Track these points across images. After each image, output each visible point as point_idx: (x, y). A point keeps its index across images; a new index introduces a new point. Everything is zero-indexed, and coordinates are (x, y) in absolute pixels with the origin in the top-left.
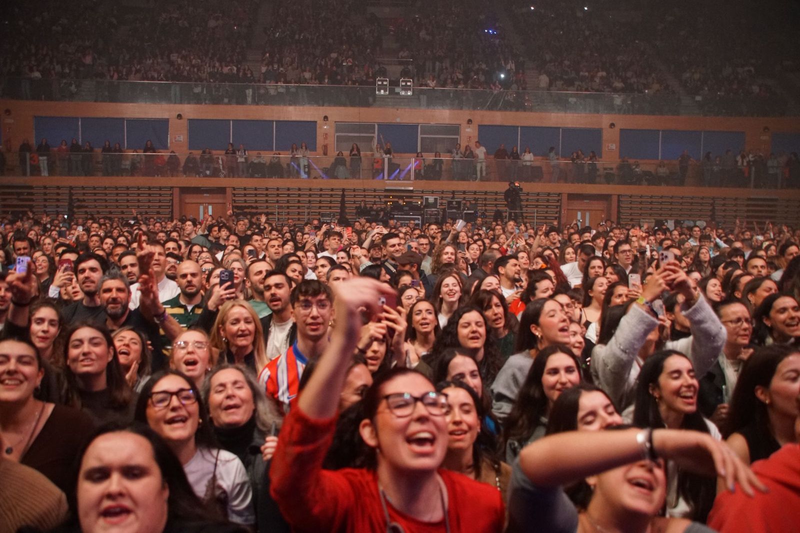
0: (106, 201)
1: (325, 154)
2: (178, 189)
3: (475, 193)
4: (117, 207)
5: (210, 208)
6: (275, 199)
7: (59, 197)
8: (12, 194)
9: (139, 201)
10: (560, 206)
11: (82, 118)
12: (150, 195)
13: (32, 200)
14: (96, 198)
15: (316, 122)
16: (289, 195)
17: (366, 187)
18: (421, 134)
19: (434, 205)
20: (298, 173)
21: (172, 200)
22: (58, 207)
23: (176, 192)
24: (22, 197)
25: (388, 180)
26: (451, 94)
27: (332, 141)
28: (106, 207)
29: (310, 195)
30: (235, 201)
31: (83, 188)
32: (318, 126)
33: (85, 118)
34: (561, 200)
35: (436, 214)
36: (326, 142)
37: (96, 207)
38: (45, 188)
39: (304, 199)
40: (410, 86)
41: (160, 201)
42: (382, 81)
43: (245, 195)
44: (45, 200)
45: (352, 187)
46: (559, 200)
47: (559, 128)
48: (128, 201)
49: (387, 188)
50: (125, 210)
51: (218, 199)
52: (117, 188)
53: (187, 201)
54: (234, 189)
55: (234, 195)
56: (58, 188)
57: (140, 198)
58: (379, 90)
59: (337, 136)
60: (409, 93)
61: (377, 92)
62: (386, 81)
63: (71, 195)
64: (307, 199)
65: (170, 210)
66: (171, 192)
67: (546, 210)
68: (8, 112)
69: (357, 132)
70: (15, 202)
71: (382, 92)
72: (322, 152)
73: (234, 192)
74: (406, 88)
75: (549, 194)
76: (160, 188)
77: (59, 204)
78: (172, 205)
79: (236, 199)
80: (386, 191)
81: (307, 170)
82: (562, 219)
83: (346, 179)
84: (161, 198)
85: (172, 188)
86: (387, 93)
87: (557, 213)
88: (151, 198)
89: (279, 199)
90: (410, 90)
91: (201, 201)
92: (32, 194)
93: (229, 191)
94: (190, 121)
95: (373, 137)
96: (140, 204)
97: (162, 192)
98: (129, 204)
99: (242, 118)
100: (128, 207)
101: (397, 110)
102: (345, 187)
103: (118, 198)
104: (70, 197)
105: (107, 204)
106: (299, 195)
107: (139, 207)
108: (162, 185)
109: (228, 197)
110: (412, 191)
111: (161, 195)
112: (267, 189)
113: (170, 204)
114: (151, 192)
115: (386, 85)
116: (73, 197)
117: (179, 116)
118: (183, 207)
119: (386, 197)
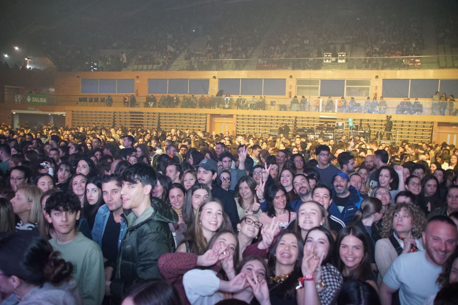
0: (175, 120)
1: (290, 97)
2: (210, 115)
3: (375, 121)
4: (180, 123)
6: (258, 121)
7: (154, 118)
9: (190, 121)
10: (432, 130)
11: (169, 79)
12: (196, 118)
13: (142, 119)
14: (171, 118)
15: (286, 79)
16: (266, 120)
17: (309, 116)
18: (346, 85)
19: (342, 127)
21: (206, 120)
22: (153, 122)
23: (208, 116)
24: (138, 117)
25: (322, 111)
26: (367, 61)
27: (294, 90)
28: (175, 123)
29: (277, 120)
31: (165, 114)
32: (287, 81)
33: (170, 79)
34: (433, 126)
35: (341, 132)
36: (291, 90)
37: (170, 123)
38: (148, 113)
39: (274, 122)
40: (344, 57)
41: (200, 121)
42: (328, 55)
43: (243, 119)
44: (148, 119)
45: (301, 116)
46: (431, 126)
47: (439, 79)
48: (185, 120)
49: (321, 117)
50: (183, 125)
51: (230, 120)
52: (180, 114)
53: (215, 121)
54: (237, 116)
55: (237, 119)
56: (154, 113)
57: (191, 119)
58: (326, 60)
59: (298, 87)
61: (324, 61)
62: (330, 54)
64: (276, 122)
65: (205, 126)
66: (206, 116)
67: (422, 132)
68: (138, 77)
69: (309, 85)
71: (327, 61)
72: (288, 96)
73: (237, 117)
74: (342, 58)
75: (424, 123)
76: (201, 115)
78: (206, 123)
79: (238, 121)
82: (433, 138)
83: (297, 111)
84: (201, 120)
85: (207, 114)
86: (330, 61)
87: (429, 134)
88: (196, 119)
89: (261, 121)
90: (344, 59)
91: (222, 122)
92: (142, 116)
93: (235, 117)
94: (220, 80)
95: (318, 87)
96: (191, 122)
97: (201, 116)
98: (185, 122)
99: (246, 78)
100: (185, 124)
101: (332, 71)
102: (297, 116)
103: (181, 119)
104: (159, 118)
105: (175, 122)
106: (272, 120)
107: (190, 124)
108: (202, 113)
109: (234, 120)
110: (335, 119)
111: (201, 118)
112: (254, 116)
113: (205, 123)
114: (196, 116)
115: (330, 57)
116: (160, 118)
117: (214, 77)
118: (213, 124)
119: (320, 122)
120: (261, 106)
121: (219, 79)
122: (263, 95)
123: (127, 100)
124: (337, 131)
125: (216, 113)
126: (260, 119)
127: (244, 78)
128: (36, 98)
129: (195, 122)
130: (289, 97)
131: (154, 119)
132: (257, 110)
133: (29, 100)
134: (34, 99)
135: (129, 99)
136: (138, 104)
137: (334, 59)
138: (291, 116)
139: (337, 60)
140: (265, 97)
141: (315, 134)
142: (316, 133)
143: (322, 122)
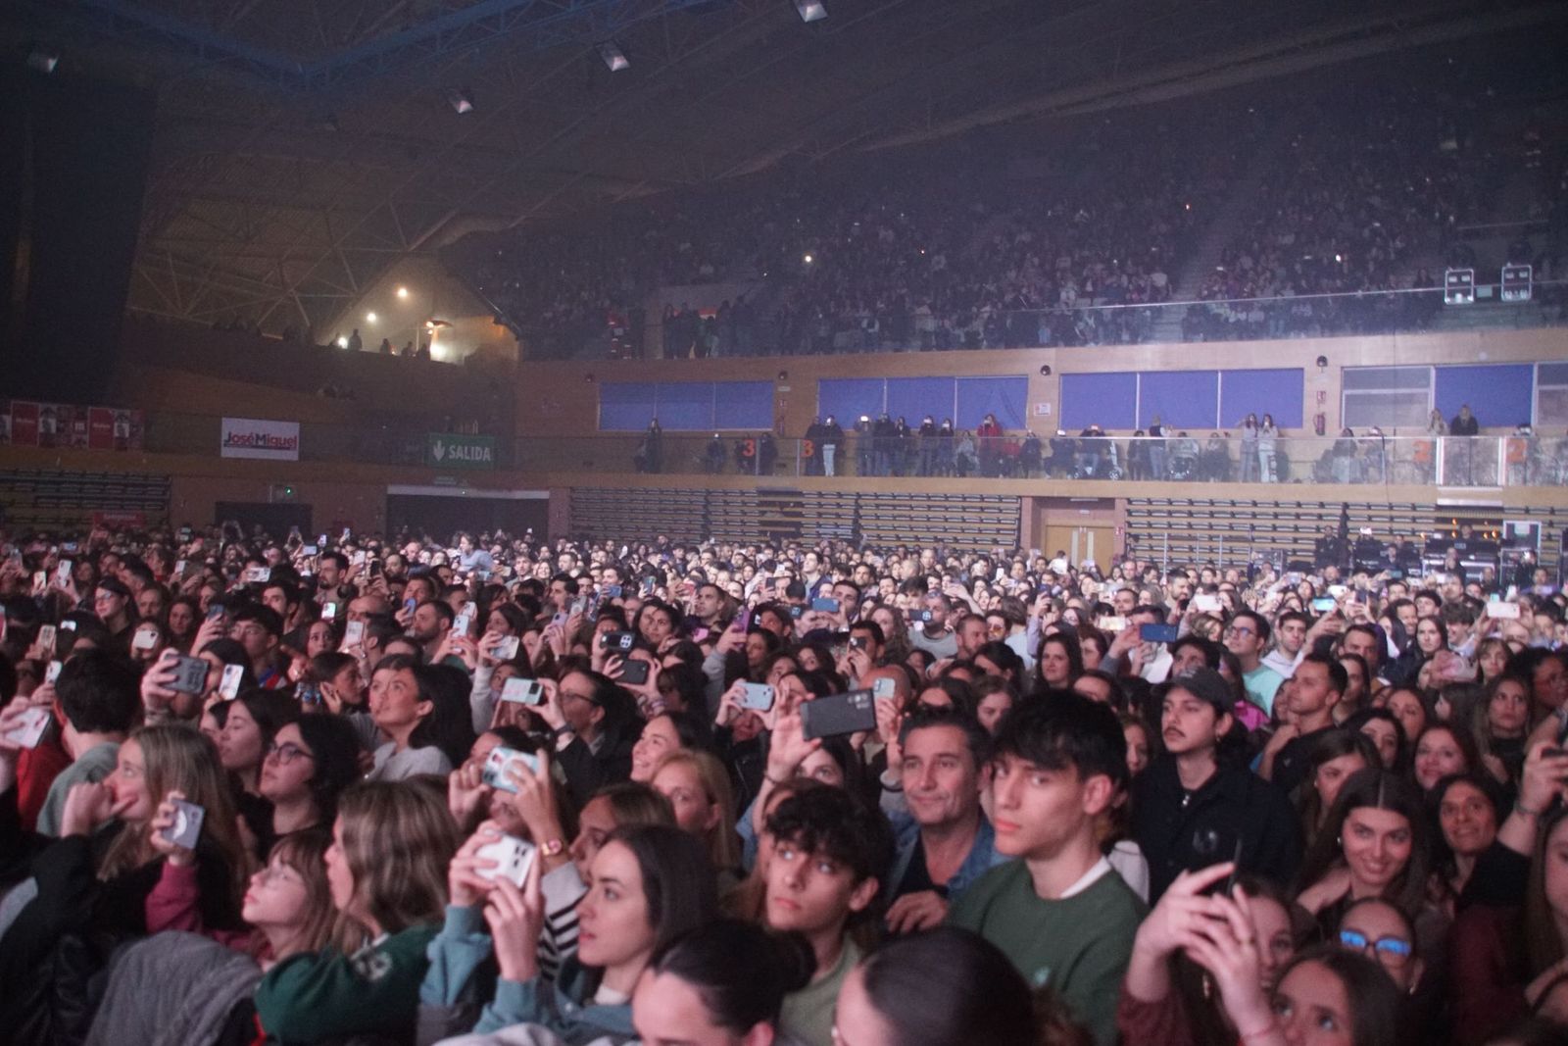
0: (911, 519)
1: (1321, 431)
2: (1030, 500)
4: (929, 529)
5: (1091, 535)
6: (1206, 522)
7: (840, 511)
8: (772, 504)
9: (964, 521)
11: (887, 380)
12: (982, 510)
13: (800, 515)
14: (896, 513)
15: (1302, 369)
16: (1233, 515)
17: (1394, 500)
18: (1541, 381)
19: (1530, 540)
20: (1257, 469)
21: (1020, 519)
22: (838, 526)
23: (1028, 504)
24: (787, 509)
25: (1447, 484)
27: (1333, 409)
28: (912, 529)
29: (1276, 516)
30: (1130, 525)
31: (877, 496)
32: (1306, 376)
36: (1323, 408)
37: (895, 529)
38: (820, 495)
39: (1263, 522)
40: (1527, 279)
41: (999, 521)
42: (1459, 275)
43: (1150, 513)
44: (820, 515)
45: (1363, 499)
48: (946, 520)
49: (1442, 502)
50: (939, 536)
51: (1103, 518)
52: (929, 498)
53: (1051, 521)
54: (1130, 501)
55: (1130, 513)
56: (840, 495)
57: (966, 516)
58: (1452, 294)
59: (1348, 397)
60: (1524, 296)
61: (1447, 300)
62: (1469, 274)
63: (858, 507)
64: (1270, 523)
65: (1015, 537)
66: (1018, 506)
68: (784, 373)
69: (1390, 387)
70: (778, 518)
71: (1459, 298)
72: (1314, 429)
73: (1129, 507)
74: (1516, 285)
76: (1000, 499)
77: (840, 522)
78: (1019, 529)
79: (1132, 520)
80: (1440, 508)
81: (1274, 464)
83: (1353, 481)
84: (1001, 516)
85: (1020, 497)
86: (1471, 299)
88: (983, 516)
89: (1213, 521)
90: (1526, 288)
91: (1074, 523)
92: (801, 505)
93: (1120, 505)
94: (1067, 377)
95: (1426, 395)
96: (964, 525)
97: (1002, 506)
98: (947, 525)
99: (1158, 367)
100: (946, 530)
101: (1482, 335)
102: (1350, 500)
103: (931, 514)
104: (856, 511)
105: (913, 524)
106: (1254, 515)
107: (963, 530)
108: (1003, 493)
109: (1116, 518)
110: (1500, 509)
111: (1001, 511)
112: (1191, 503)
113: (1015, 527)
114: (984, 505)
115: (1469, 283)
116: (861, 512)
117: (1046, 369)
118: (1043, 533)
119: (1439, 520)
120: (1214, 465)
121: (1063, 375)
122: (1222, 426)
123: (749, 451)
124: (1511, 555)
125: (1055, 495)
126: (1212, 515)
127: (1149, 368)
128: (460, 448)
129: (982, 526)
130: (1317, 431)
131: (838, 516)
132: (1200, 480)
133: (438, 452)
134: (455, 450)
135: (754, 447)
136: (784, 466)
137: (1486, 291)
138: (1325, 500)
139: (1497, 293)
140: (1226, 434)
141: (1421, 567)
142: (1426, 562)
143: (1448, 521)
